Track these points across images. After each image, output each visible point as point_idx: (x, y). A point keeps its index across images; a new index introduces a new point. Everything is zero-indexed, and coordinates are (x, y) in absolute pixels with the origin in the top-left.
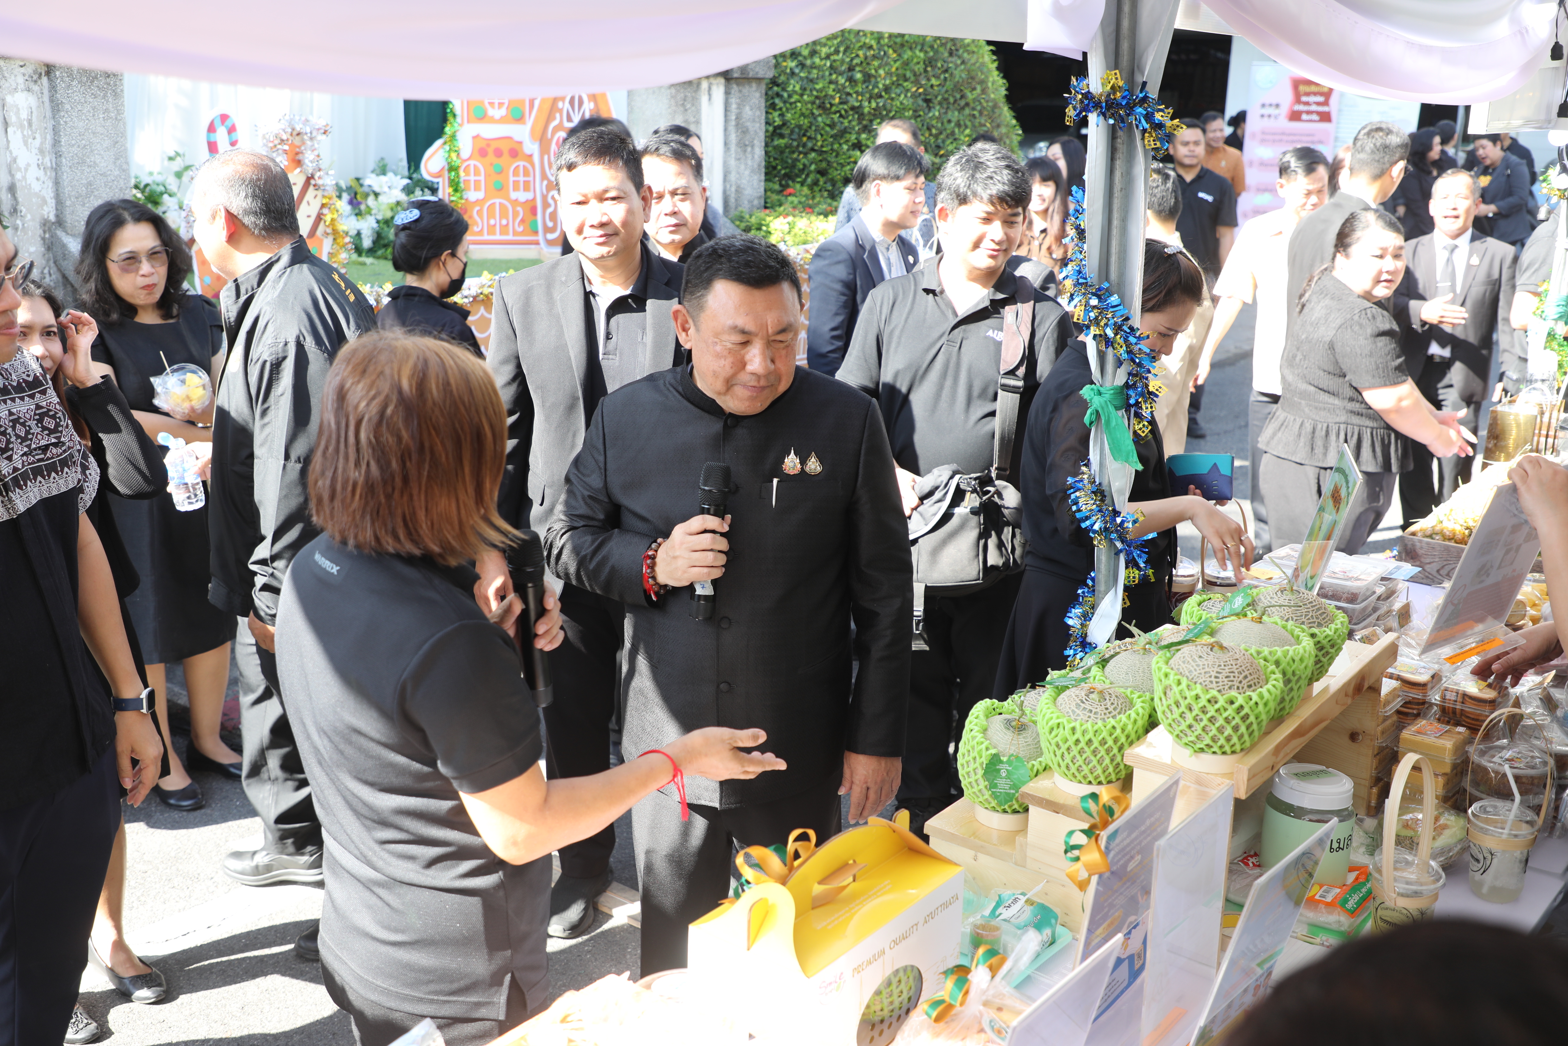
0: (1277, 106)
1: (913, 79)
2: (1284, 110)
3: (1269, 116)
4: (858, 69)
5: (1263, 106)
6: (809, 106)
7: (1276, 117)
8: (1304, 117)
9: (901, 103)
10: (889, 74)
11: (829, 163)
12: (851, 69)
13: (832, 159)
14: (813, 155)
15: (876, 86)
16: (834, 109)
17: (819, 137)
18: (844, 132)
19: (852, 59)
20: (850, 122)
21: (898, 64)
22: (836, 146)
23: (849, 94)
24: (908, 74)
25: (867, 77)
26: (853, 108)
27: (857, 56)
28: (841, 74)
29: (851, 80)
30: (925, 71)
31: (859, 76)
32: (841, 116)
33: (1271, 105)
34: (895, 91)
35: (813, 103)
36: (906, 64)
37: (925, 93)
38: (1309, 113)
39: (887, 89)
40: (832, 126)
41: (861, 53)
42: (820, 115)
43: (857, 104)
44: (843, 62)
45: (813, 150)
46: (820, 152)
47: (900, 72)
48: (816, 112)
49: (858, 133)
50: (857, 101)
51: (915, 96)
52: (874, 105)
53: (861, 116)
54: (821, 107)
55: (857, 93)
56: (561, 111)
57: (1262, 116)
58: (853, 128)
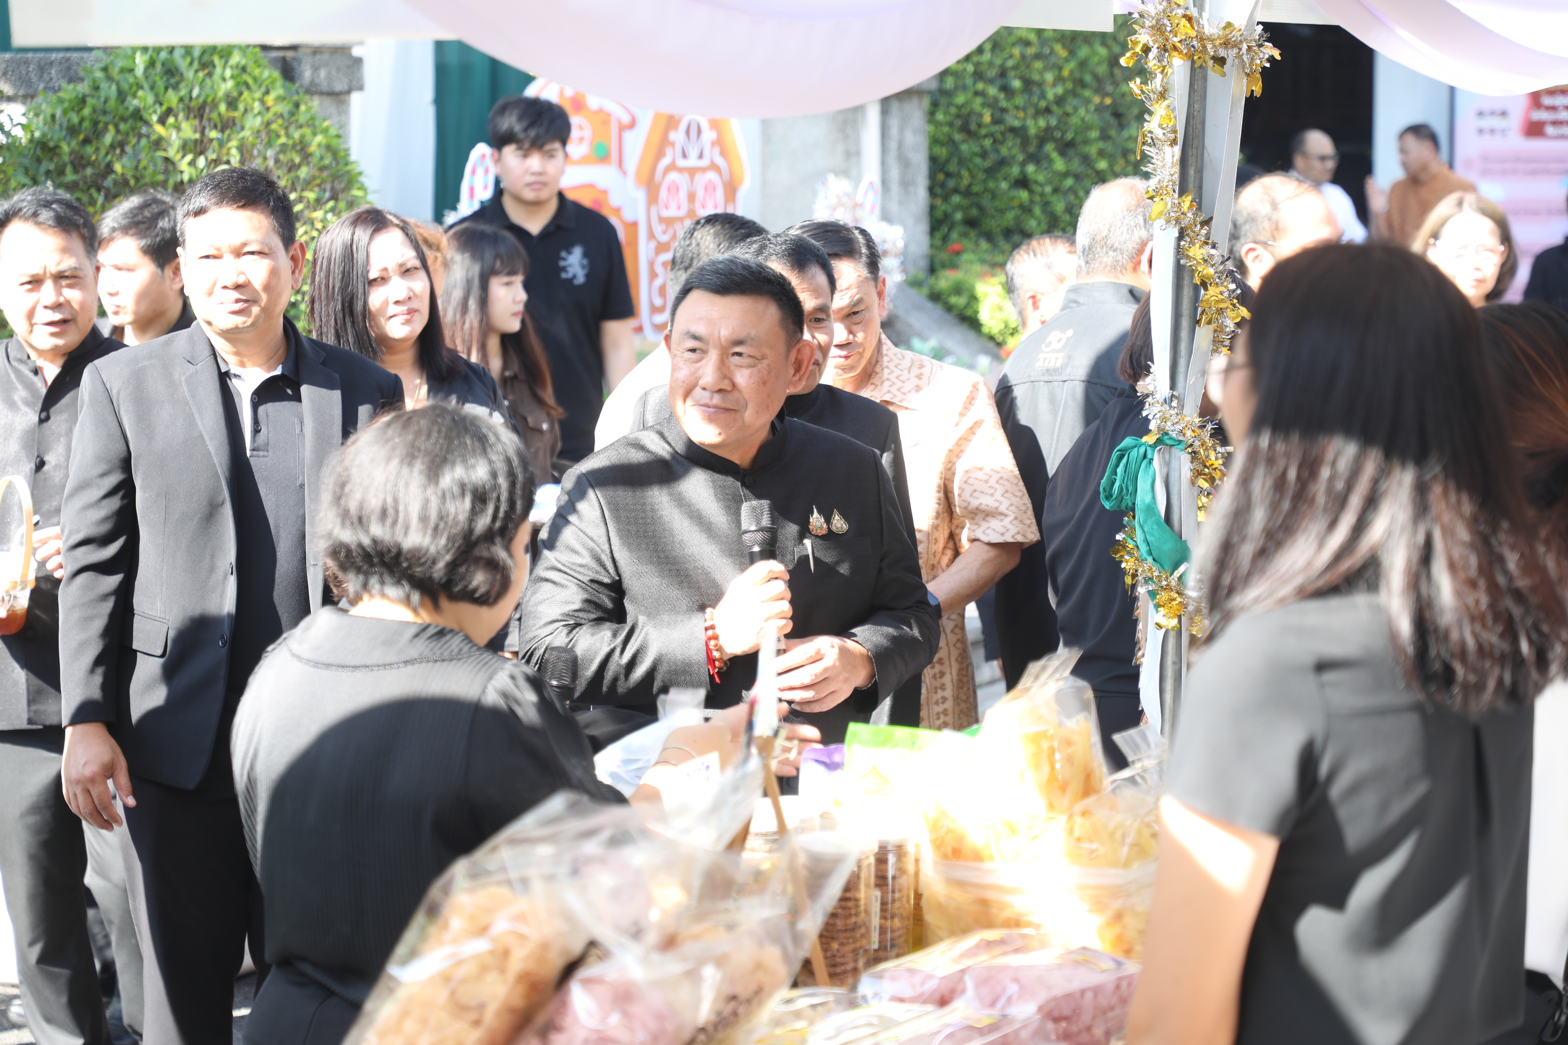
0: (1504, 114)
1: (1094, 84)
2: (1516, 121)
3: (1492, 131)
4: (1012, 74)
5: (1481, 114)
6: (946, 129)
7: (1504, 132)
8: (1550, 130)
9: (1083, 119)
10: (1059, 79)
11: (981, 208)
12: (1003, 73)
13: (986, 202)
14: (956, 199)
15: (1043, 96)
16: (983, 131)
17: (965, 173)
18: (1003, 162)
19: (1006, 60)
20: (1010, 149)
21: (1072, 65)
22: (991, 184)
23: (1004, 110)
24: (1088, 78)
25: (1028, 83)
26: (1013, 130)
27: (1011, 56)
28: (991, 81)
29: (1005, 89)
30: (1112, 74)
31: (1017, 84)
32: (995, 141)
33: (1493, 113)
34: (1072, 101)
35: (951, 124)
36: (1083, 64)
37: (1114, 105)
38: (1555, 123)
39: (1060, 101)
40: (984, 155)
41: (1016, 51)
42: (963, 141)
43: (1016, 123)
44: (991, 64)
45: (956, 191)
46: (967, 193)
47: (1077, 75)
48: (957, 137)
49: (1023, 164)
50: (1017, 118)
51: (1100, 109)
52: (1042, 123)
53: (1025, 141)
54: (965, 129)
55: (1017, 108)
56: (673, 144)
57: (1481, 131)
58: (1014, 157)
